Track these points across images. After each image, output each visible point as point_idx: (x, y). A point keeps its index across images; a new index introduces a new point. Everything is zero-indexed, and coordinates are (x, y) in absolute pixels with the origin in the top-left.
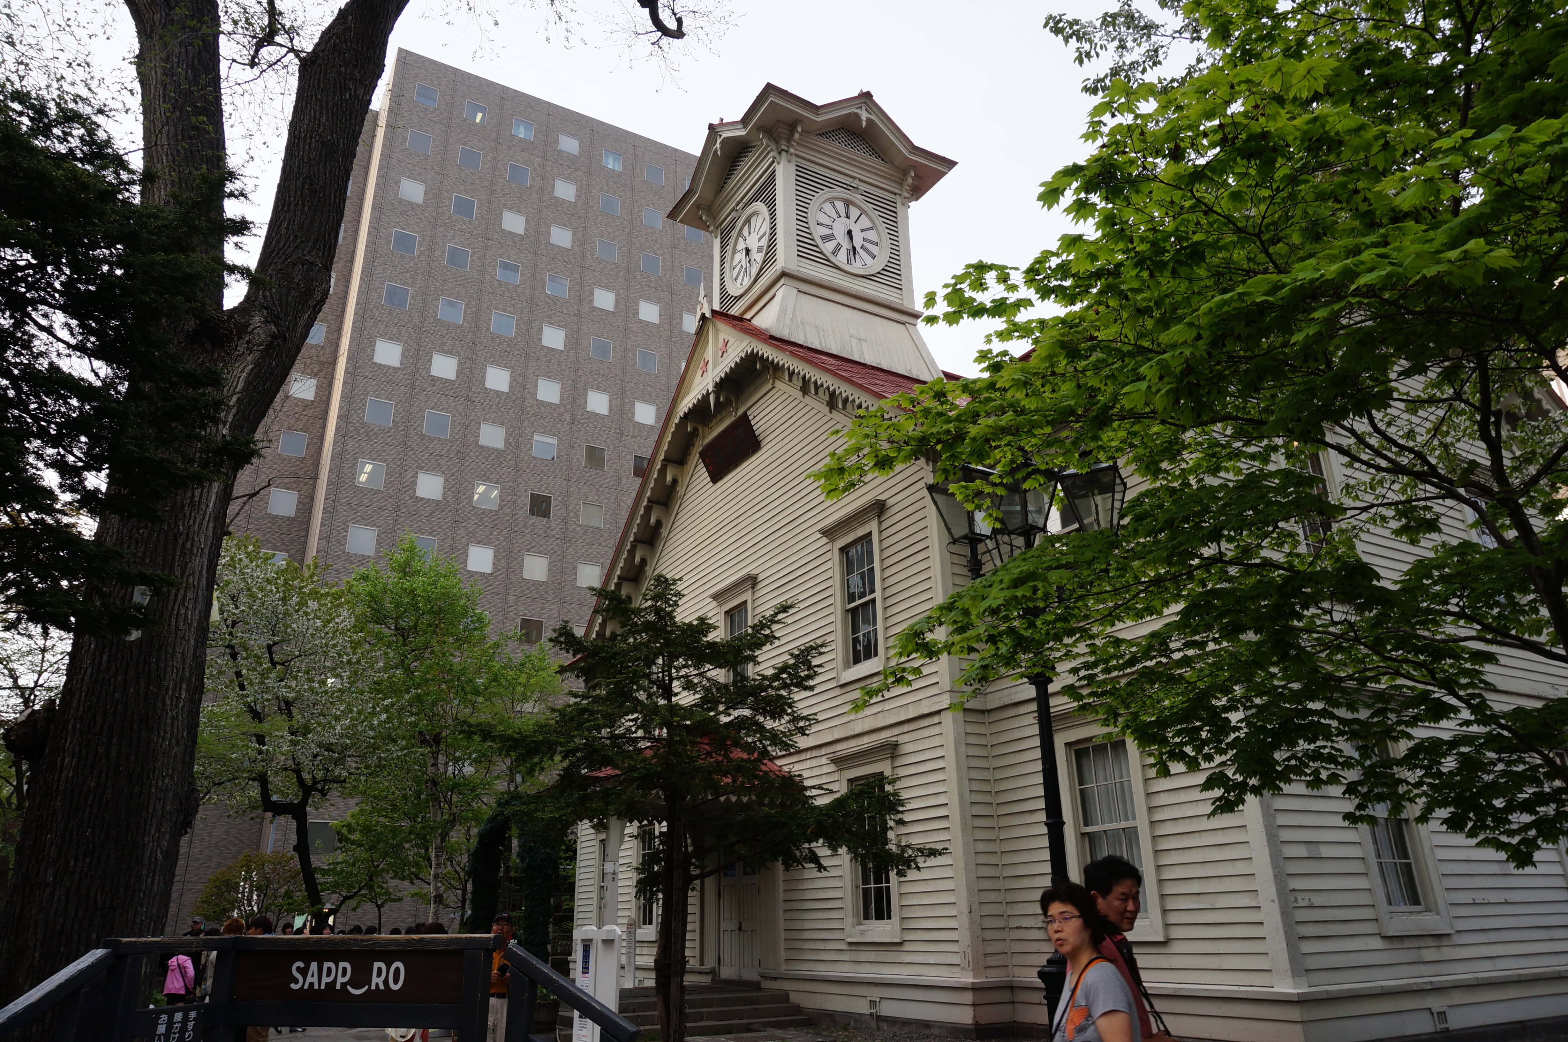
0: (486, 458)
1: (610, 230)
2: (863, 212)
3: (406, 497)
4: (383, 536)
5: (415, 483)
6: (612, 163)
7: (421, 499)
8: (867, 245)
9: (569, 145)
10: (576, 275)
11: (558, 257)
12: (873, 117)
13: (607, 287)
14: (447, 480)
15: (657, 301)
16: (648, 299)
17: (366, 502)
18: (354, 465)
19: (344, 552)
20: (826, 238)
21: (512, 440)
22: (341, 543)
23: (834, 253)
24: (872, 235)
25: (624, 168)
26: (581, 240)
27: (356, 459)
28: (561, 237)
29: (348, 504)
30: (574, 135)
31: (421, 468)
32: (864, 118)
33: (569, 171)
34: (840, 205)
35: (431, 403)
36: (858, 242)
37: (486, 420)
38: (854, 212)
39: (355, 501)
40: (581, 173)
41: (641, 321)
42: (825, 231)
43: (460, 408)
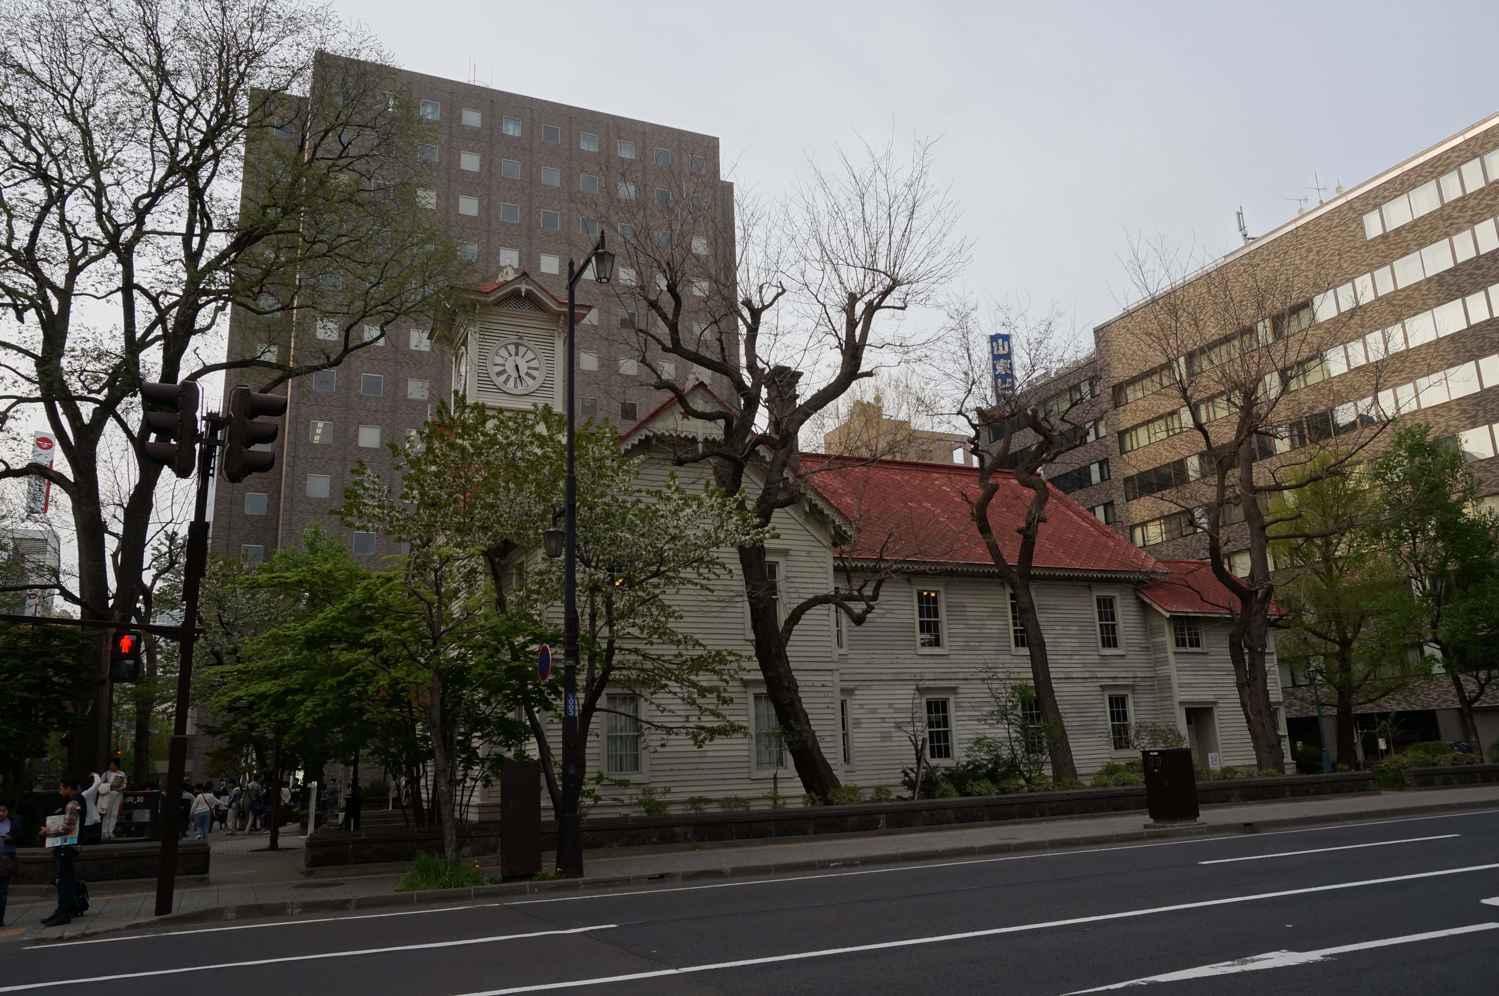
0: (414, 409)
1: (512, 193)
2: (528, 349)
3: (351, 448)
4: (335, 481)
5: (357, 436)
6: (512, 129)
7: (363, 448)
8: (530, 371)
9: (472, 118)
10: (484, 240)
11: (467, 225)
12: (530, 288)
13: (511, 247)
14: (383, 431)
15: (557, 253)
16: (549, 252)
17: (319, 455)
18: (307, 427)
19: (305, 497)
20: (499, 374)
21: (434, 392)
22: (303, 489)
23: (505, 382)
24: (534, 364)
25: (523, 132)
26: (486, 208)
27: (308, 421)
28: (469, 206)
29: (305, 458)
30: (476, 108)
31: (361, 423)
32: (523, 290)
33: (473, 143)
34: (512, 348)
35: (365, 368)
36: (523, 370)
37: (412, 377)
38: (522, 350)
39: (310, 455)
40: (483, 144)
41: (543, 274)
42: (499, 369)
43: (390, 370)
